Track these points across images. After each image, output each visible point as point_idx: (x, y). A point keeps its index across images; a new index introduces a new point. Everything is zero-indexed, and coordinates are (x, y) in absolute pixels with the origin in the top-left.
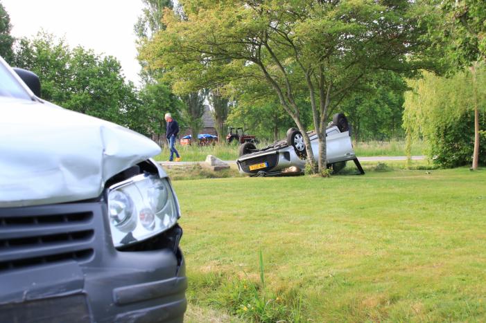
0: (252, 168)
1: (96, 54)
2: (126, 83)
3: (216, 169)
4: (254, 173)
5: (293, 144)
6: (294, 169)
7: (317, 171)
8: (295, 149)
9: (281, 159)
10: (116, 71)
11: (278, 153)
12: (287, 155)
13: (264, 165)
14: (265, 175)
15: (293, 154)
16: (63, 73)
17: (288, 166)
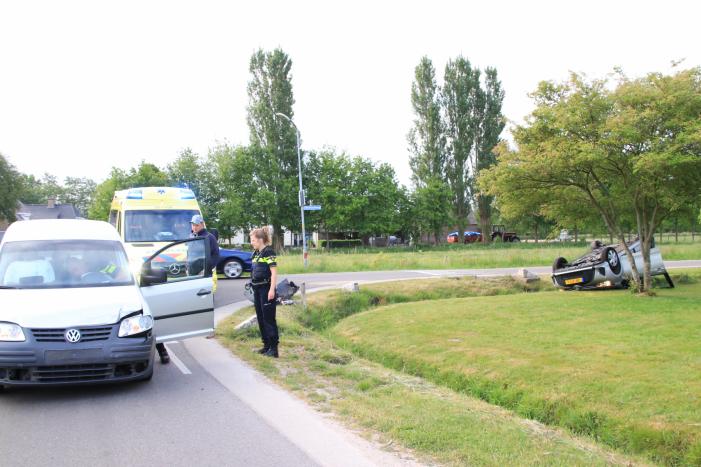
0: (568, 282)
1: (373, 162)
2: (400, 187)
3: (528, 281)
4: (571, 287)
5: (608, 260)
6: (608, 284)
7: (642, 291)
8: (610, 265)
9: (597, 274)
10: (391, 176)
11: (594, 269)
12: (602, 271)
13: (580, 280)
14: (580, 290)
15: (608, 269)
16: (344, 179)
17: (603, 281)
